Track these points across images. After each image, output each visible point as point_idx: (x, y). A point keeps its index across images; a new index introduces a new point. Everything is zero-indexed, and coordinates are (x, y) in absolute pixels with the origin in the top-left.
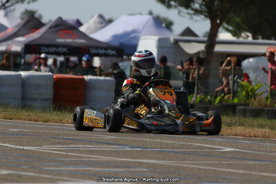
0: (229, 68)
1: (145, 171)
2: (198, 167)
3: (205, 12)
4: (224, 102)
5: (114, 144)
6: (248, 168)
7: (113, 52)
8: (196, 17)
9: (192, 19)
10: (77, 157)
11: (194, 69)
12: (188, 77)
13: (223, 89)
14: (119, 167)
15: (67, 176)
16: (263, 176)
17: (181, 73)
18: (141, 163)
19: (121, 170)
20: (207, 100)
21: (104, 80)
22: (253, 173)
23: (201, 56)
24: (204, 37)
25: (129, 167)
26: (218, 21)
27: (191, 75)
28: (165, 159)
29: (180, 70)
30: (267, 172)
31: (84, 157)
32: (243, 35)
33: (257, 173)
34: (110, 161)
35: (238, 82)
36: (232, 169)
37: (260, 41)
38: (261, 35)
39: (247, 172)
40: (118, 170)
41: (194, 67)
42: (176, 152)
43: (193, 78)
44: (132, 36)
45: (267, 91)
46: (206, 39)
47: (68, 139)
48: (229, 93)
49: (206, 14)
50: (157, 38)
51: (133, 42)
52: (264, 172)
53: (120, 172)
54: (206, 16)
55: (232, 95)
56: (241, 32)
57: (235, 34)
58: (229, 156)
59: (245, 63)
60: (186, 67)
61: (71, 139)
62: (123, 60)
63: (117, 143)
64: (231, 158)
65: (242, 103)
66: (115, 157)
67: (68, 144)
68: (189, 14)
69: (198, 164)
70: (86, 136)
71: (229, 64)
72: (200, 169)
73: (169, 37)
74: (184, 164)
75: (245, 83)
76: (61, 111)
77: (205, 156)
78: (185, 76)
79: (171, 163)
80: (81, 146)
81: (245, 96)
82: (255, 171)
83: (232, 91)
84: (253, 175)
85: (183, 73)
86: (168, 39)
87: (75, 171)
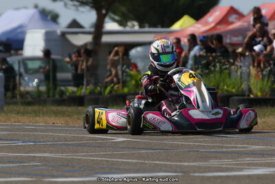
0: (116, 58)
1: (38, 165)
2: (92, 158)
3: (90, 3)
4: (114, 92)
5: (7, 140)
6: (140, 157)
8: (81, 9)
9: (77, 10)
11: (83, 61)
12: (76, 69)
13: (112, 80)
14: (12, 162)
16: (156, 164)
17: (69, 66)
18: (34, 157)
19: (15, 165)
20: (96, 91)
22: (146, 162)
23: (89, 47)
24: (91, 27)
25: (22, 162)
26: (104, 12)
27: (79, 67)
28: (57, 152)
29: (68, 62)
30: (160, 161)
32: (129, 24)
33: (150, 162)
34: (3, 157)
35: (127, 72)
36: (125, 159)
37: (147, 29)
38: (148, 23)
39: (140, 161)
40: (11, 165)
41: (82, 58)
42: (69, 145)
43: (82, 70)
44: (19, 30)
46: (92, 30)
48: (118, 83)
49: (91, 5)
50: (43, 31)
51: (20, 36)
52: (157, 160)
53: (14, 167)
54: (92, 7)
55: (121, 84)
56: (127, 21)
57: (121, 23)
58: (122, 146)
59: (133, 52)
60: (74, 58)
62: (11, 55)
63: (9, 138)
64: (123, 148)
65: (132, 92)
66: (8, 152)
68: (74, 5)
69: (91, 156)
71: (117, 54)
72: (93, 160)
73: (55, 30)
74: (77, 156)
75: (133, 72)
77: (98, 147)
78: (73, 68)
79: (64, 156)
81: (134, 85)
82: (148, 160)
83: (121, 81)
84: (146, 164)
85: (72, 65)
86: (55, 32)
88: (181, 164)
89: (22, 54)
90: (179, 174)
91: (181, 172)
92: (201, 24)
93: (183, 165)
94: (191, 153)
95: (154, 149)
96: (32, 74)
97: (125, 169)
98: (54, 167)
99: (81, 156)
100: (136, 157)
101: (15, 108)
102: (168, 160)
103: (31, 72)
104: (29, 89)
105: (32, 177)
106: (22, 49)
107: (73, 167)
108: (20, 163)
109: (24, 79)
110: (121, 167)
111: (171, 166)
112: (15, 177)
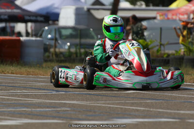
1: (68, 110)
2: (109, 106)
5: (44, 90)
6: (147, 105)
7: (42, 19)
10: (15, 100)
14: (48, 107)
15: (8, 116)
16: (159, 111)
18: (65, 103)
19: (50, 109)
21: (36, 40)
22: (152, 110)
24: (110, 5)
30: (162, 109)
31: (21, 100)
32: (138, 3)
33: (154, 110)
34: (41, 103)
36: (135, 107)
37: (151, 8)
38: (152, 3)
39: (147, 109)
40: (47, 109)
45: (157, 46)
46: (110, 7)
47: (9, 86)
51: (56, 11)
52: (159, 109)
53: (49, 111)
57: (132, 3)
58: (132, 96)
61: (11, 86)
63: (46, 88)
64: (133, 98)
66: (45, 99)
67: (9, 90)
69: (108, 104)
70: (23, 83)
72: (110, 107)
73: (83, 6)
74: (98, 103)
76: (3, 64)
77: (114, 97)
80: (19, 91)
82: (153, 108)
84: (151, 111)
86: (83, 8)
87: (14, 111)
88: (179, 112)
89: (57, 24)
90: (177, 120)
91: (178, 119)
92: (192, 4)
93: (180, 113)
94: (186, 103)
95: (158, 100)
96: (65, 39)
97: (135, 115)
98: (79, 112)
99: (101, 103)
100: (144, 106)
101: (52, 65)
102: (168, 109)
103: (64, 37)
104: (62, 50)
105: (62, 120)
106: (57, 20)
107: (95, 112)
108: (54, 108)
109: (58, 43)
110: (132, 113)
111: (170, 113)
112: (49, 119)
